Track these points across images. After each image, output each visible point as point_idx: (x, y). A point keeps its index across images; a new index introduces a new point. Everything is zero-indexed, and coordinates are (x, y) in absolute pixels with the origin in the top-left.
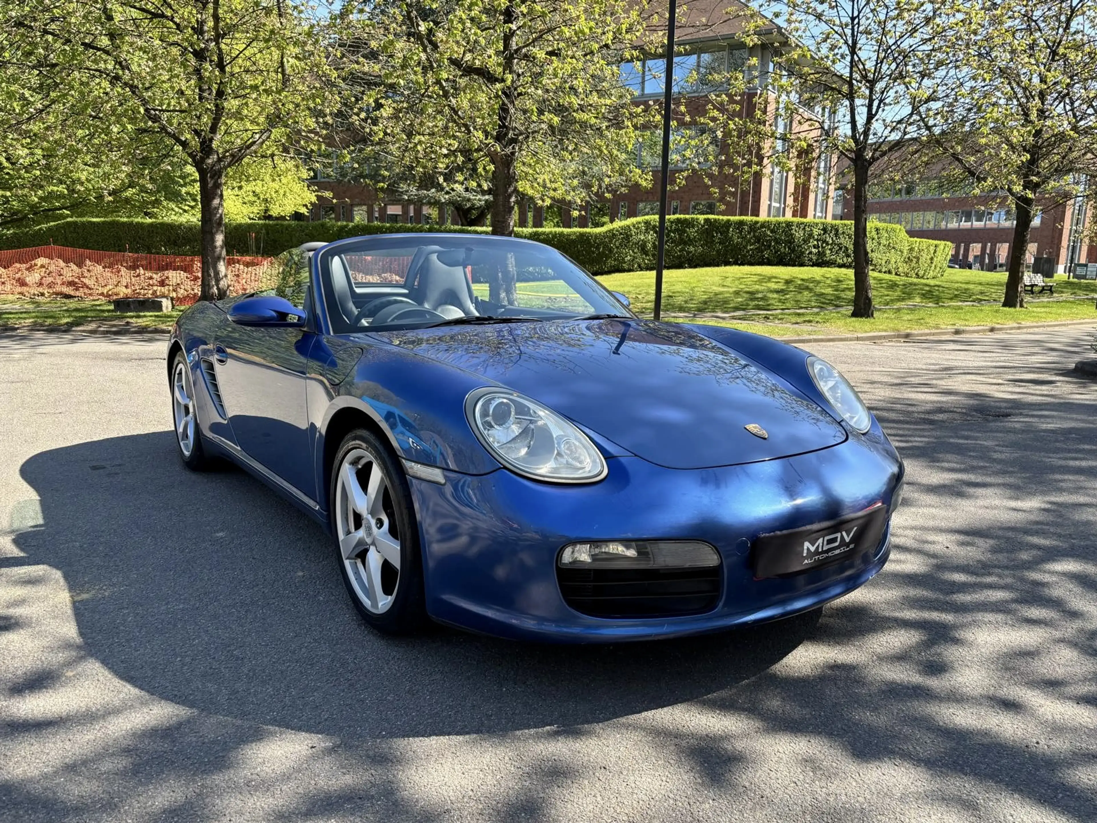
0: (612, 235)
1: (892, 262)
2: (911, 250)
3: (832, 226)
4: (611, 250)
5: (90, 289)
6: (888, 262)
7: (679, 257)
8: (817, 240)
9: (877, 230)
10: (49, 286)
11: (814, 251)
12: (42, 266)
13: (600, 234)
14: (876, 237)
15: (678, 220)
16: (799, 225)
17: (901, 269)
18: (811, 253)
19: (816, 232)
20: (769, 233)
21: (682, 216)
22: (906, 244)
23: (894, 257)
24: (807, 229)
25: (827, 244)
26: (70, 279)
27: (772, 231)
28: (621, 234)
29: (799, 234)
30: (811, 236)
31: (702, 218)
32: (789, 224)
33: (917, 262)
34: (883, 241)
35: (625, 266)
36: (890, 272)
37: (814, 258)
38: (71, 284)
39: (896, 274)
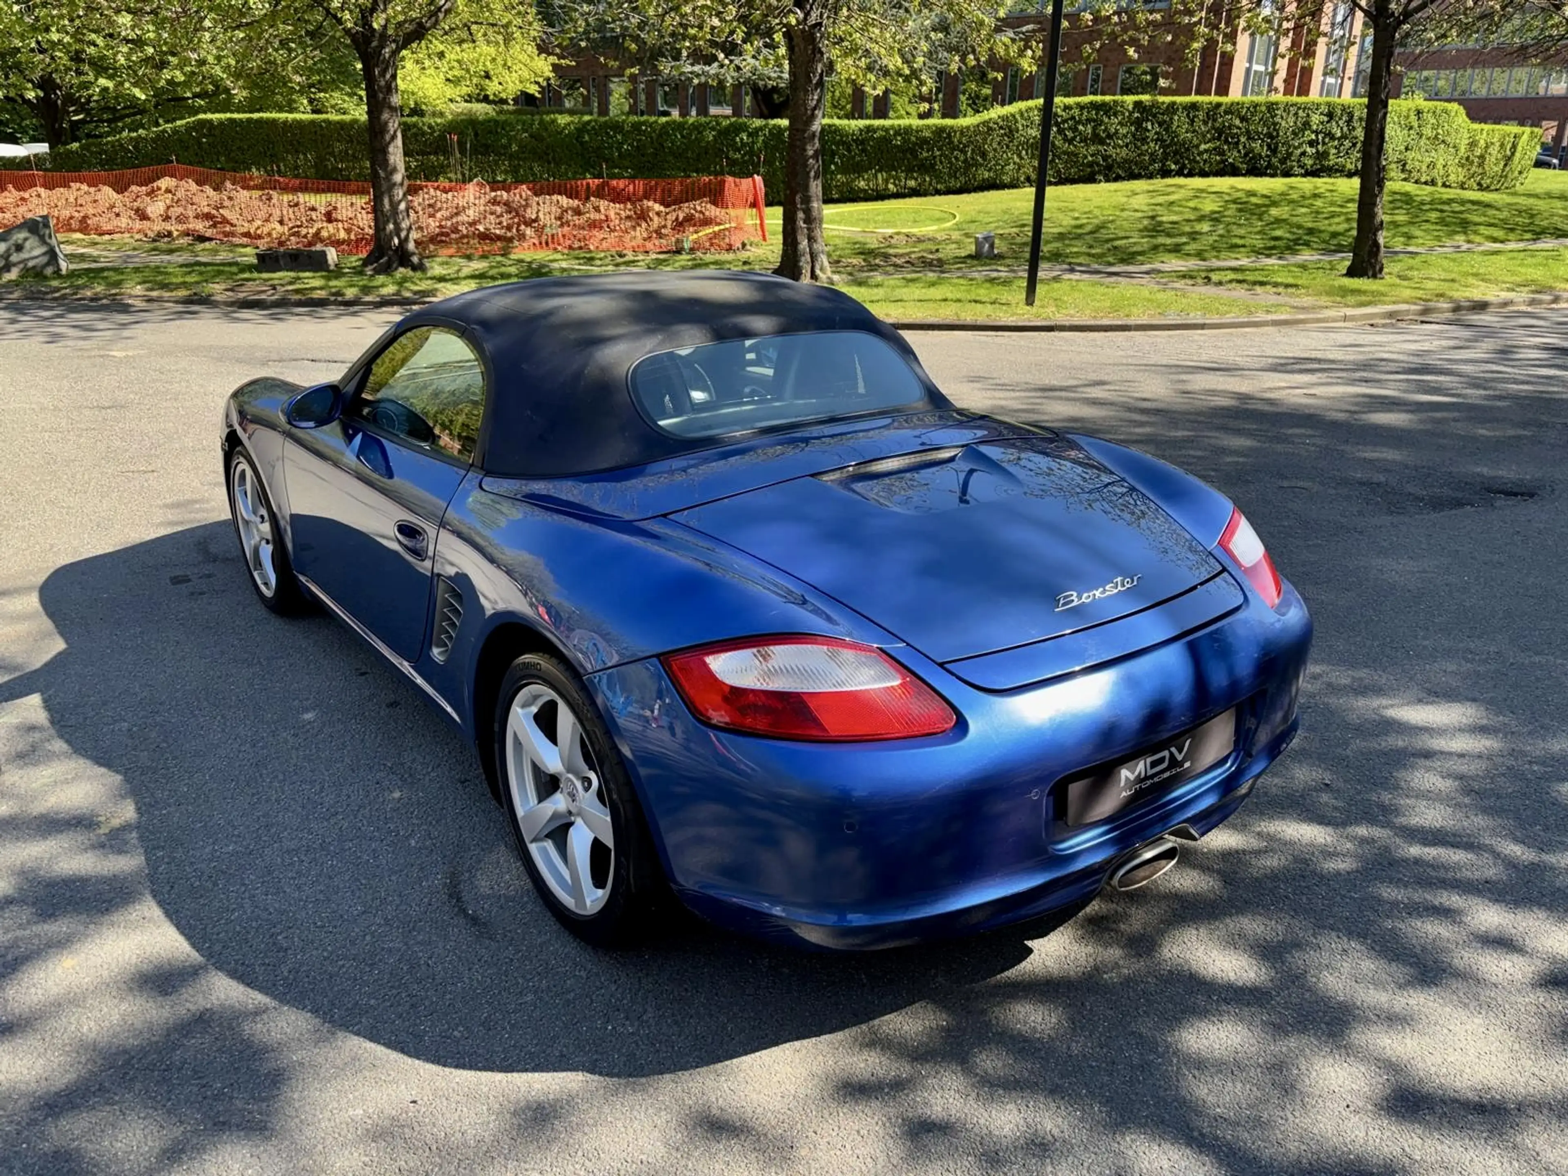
0: (988, 128)
1: (1439, 166)
2: (1473, 144)
3: (1344, 108)
4: (984, 155)
5: (232, 225)
6: (1432, 165)
7: (1091, 165)
8: (1317, 133)
9: (1419, 112)
10: (181, 219)
11: (1310, 150)
12: (168, 191)
13: (968, 128)
14: (1415, 124)
15: (1094, 106)
16: (1287, 107)
17: (1452, 177)
18: (1304, 154)
19: (1315, 119)
20: (1237, 122)
21: (1099, 98)
22: (1466, 135)
23: (1441, 156)
24: (1300, 112)
25: (1332, 137)
26: (206, 210)
27: (1243, 119)
28: (1001, 128)
29: (1287, 123)
30: (1307, 125)
31: (1130, 99)
32: (1271, 107)
33: (1480, 165)
34: (1428, 131)
35: (1006, 179)
36: (1433, 183)
37: (1309, 162)
38: (208, 216)
39: (1444, 185)
